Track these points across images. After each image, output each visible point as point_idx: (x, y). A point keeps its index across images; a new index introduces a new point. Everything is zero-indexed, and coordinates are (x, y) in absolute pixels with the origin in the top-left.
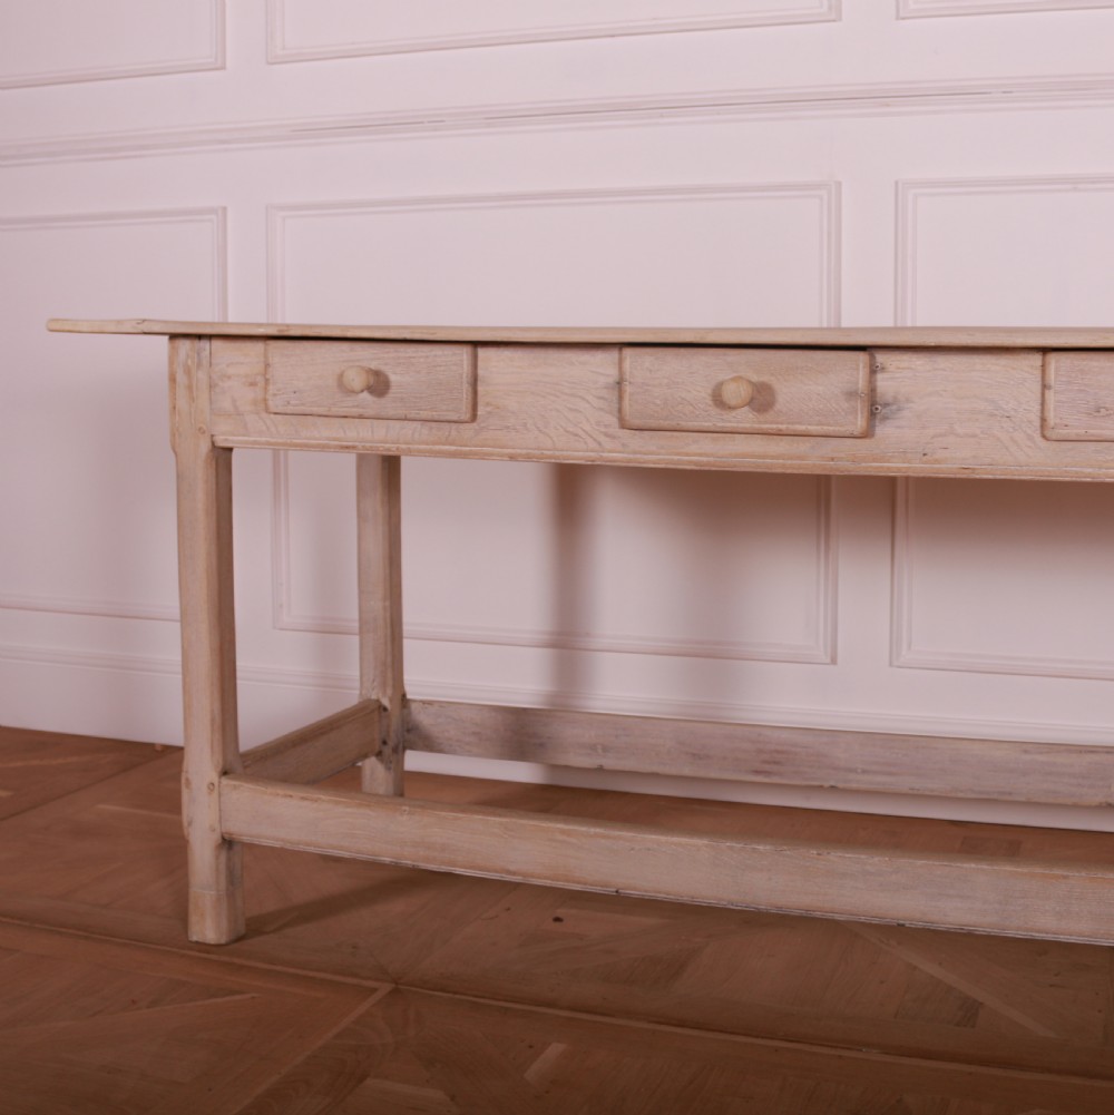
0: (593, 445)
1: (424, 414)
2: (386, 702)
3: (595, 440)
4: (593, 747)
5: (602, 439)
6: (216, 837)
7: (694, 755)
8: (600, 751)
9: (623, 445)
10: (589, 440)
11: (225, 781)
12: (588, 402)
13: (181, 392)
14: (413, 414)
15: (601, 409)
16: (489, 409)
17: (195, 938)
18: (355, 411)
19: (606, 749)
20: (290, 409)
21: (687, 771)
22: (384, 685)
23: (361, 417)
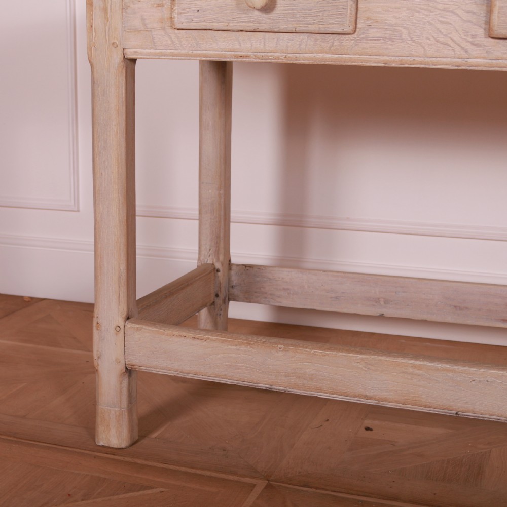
0: (459, 51)
1: (311, 28)
2: (218, 266)
3: (462, 48)
4: (377, 301)
5: (469, 47)
6: (121, 367)
7: (455, 307)
8: (382, 303)
9: (487, 52)
10: (457, 48)
11: (129, 325)
12: (459, 17)
13: (97, 13)
14: (302, 28)
15: (471, 22)
16: (369, 23)
17: (101, 443)
18: (251, 26)
19: (387, 302)
20: (193, 25)
21: (449, 319)
22: (217, 253)
23: (256, 31)
